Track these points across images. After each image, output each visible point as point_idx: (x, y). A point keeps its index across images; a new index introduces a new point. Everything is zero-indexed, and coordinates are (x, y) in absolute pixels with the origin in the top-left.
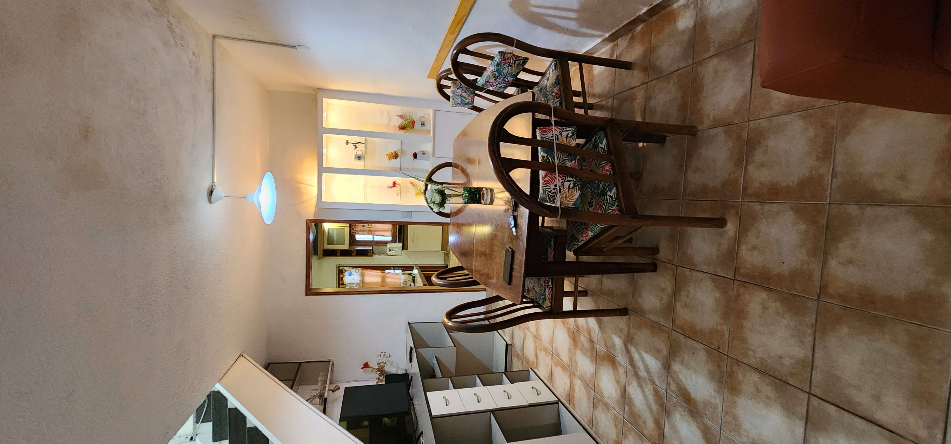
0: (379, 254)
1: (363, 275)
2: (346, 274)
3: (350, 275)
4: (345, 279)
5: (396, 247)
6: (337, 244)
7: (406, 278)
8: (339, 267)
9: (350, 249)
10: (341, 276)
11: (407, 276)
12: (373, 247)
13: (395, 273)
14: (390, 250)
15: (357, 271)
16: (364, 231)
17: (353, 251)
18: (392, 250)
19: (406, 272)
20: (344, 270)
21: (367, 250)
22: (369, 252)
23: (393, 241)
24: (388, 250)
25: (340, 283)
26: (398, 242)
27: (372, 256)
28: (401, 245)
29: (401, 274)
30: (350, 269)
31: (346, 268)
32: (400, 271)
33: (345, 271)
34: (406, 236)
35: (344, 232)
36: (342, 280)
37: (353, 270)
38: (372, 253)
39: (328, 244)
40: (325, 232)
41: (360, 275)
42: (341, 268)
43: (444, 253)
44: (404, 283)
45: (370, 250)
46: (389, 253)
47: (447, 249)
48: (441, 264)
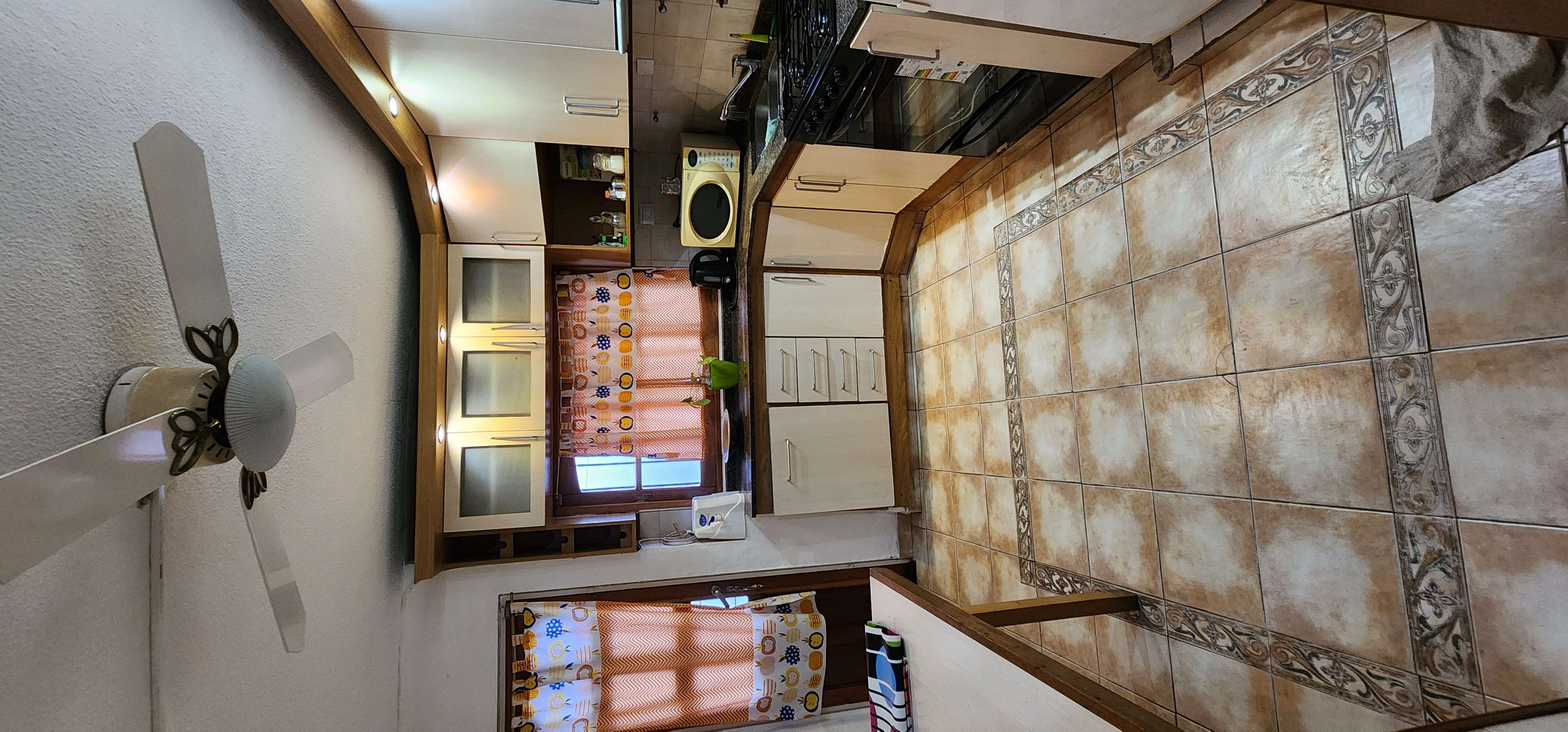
0: (664, 537)
1: (603, 629)
2: (539, 629)
3: (554, 631)
4: (531, 652)
5: (727, 507)
6: (501, 510)
7: (772, 625)
8: (508, 603)
9: (552, 527)
10: (516, 640)
11: (775, 617)
12: (638, 516)
13: (727, 606)
14: (703, 521)
15: (580, 613)
16: (606, 444)
17: (564, 535)
18: (713, 520)
19: (768, 601)
20: (527, 616)
21: (616, 526)
22: (624, 535)
23: (710, 486)
24: (696, 520)
25: (514, 671)
26: (728, 490)
27: (638, 549)
28: (740, 498)
29: (747, 611)
30: (554, 610)
31: (537, 608)
32: (744, 600)
33: (535, 617)
34: (764, 460)
35: (529, 462)
36: (521, 655)
37: (566, 613)
38: (638, 538)
39: (461, 516)
40: (451, 467)
41: (593, 628)
42: (516, 608)
43: (895, 518)
44: (764, 646)
45: (629, 524)
46: (699, 531)
47: (912, 497)
48: (891, 559)
